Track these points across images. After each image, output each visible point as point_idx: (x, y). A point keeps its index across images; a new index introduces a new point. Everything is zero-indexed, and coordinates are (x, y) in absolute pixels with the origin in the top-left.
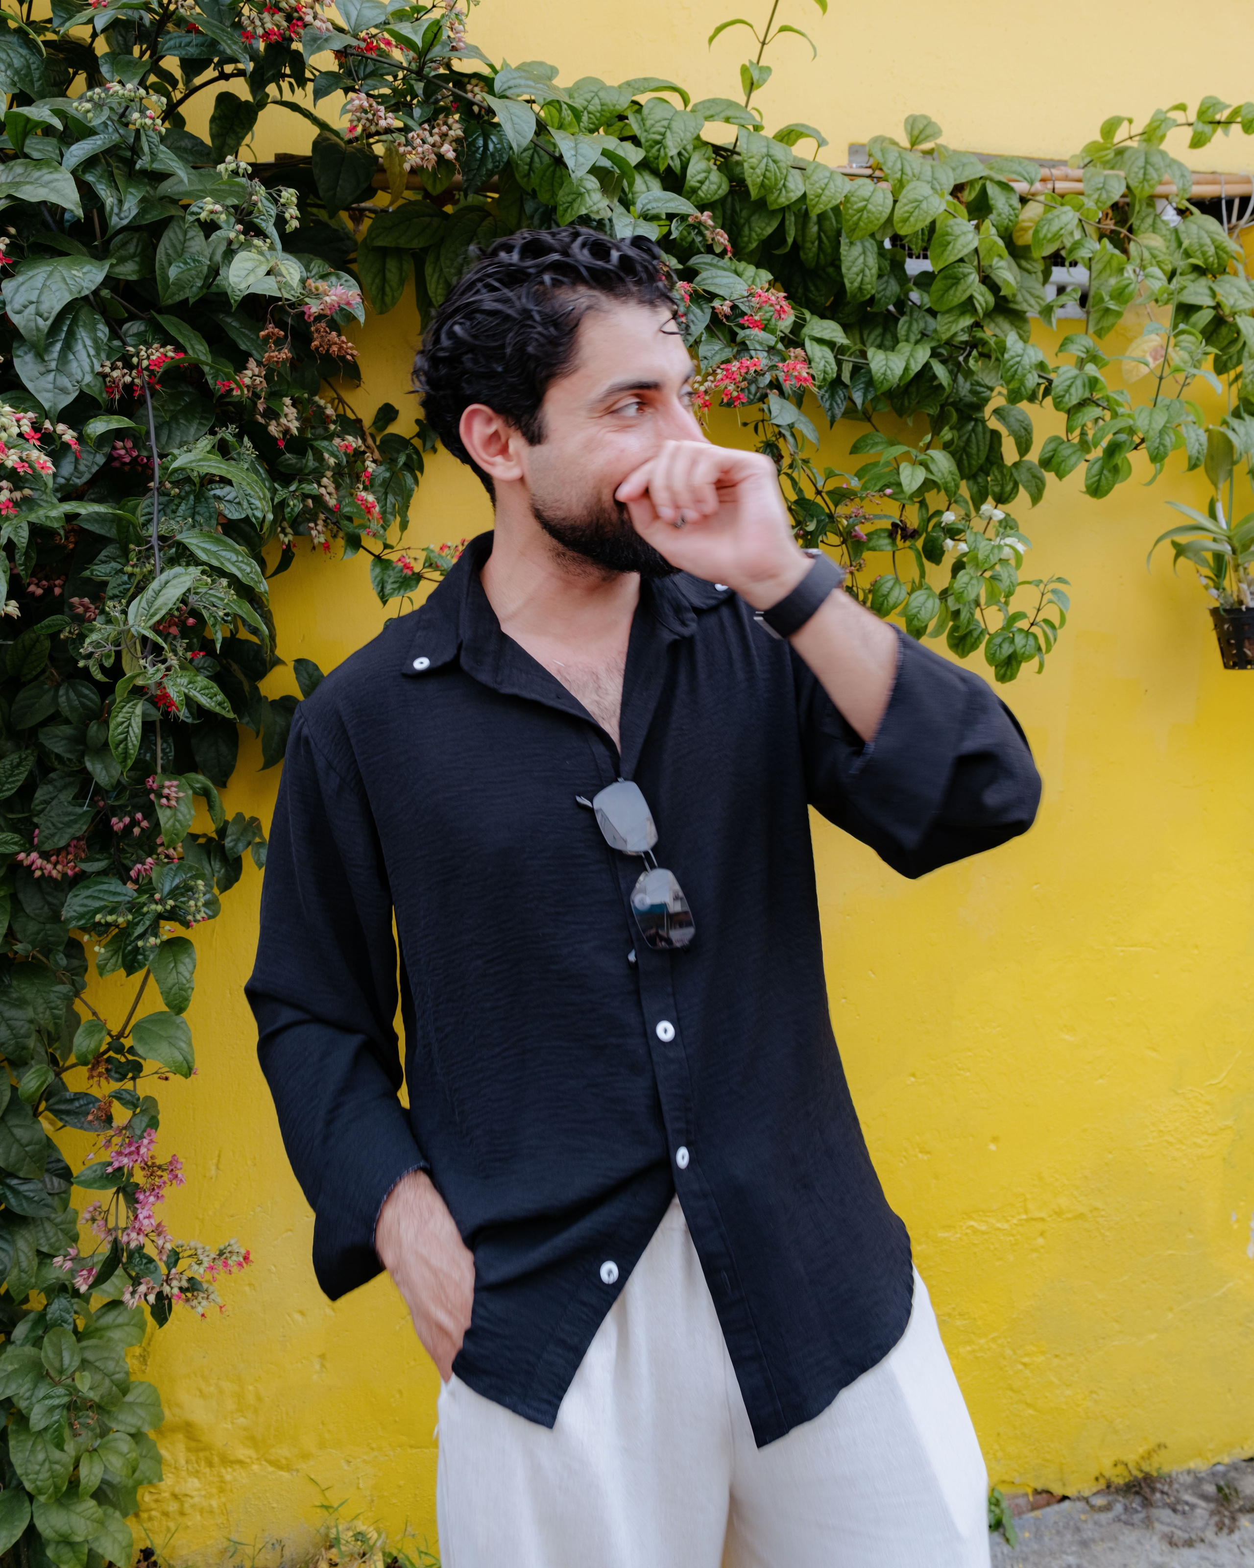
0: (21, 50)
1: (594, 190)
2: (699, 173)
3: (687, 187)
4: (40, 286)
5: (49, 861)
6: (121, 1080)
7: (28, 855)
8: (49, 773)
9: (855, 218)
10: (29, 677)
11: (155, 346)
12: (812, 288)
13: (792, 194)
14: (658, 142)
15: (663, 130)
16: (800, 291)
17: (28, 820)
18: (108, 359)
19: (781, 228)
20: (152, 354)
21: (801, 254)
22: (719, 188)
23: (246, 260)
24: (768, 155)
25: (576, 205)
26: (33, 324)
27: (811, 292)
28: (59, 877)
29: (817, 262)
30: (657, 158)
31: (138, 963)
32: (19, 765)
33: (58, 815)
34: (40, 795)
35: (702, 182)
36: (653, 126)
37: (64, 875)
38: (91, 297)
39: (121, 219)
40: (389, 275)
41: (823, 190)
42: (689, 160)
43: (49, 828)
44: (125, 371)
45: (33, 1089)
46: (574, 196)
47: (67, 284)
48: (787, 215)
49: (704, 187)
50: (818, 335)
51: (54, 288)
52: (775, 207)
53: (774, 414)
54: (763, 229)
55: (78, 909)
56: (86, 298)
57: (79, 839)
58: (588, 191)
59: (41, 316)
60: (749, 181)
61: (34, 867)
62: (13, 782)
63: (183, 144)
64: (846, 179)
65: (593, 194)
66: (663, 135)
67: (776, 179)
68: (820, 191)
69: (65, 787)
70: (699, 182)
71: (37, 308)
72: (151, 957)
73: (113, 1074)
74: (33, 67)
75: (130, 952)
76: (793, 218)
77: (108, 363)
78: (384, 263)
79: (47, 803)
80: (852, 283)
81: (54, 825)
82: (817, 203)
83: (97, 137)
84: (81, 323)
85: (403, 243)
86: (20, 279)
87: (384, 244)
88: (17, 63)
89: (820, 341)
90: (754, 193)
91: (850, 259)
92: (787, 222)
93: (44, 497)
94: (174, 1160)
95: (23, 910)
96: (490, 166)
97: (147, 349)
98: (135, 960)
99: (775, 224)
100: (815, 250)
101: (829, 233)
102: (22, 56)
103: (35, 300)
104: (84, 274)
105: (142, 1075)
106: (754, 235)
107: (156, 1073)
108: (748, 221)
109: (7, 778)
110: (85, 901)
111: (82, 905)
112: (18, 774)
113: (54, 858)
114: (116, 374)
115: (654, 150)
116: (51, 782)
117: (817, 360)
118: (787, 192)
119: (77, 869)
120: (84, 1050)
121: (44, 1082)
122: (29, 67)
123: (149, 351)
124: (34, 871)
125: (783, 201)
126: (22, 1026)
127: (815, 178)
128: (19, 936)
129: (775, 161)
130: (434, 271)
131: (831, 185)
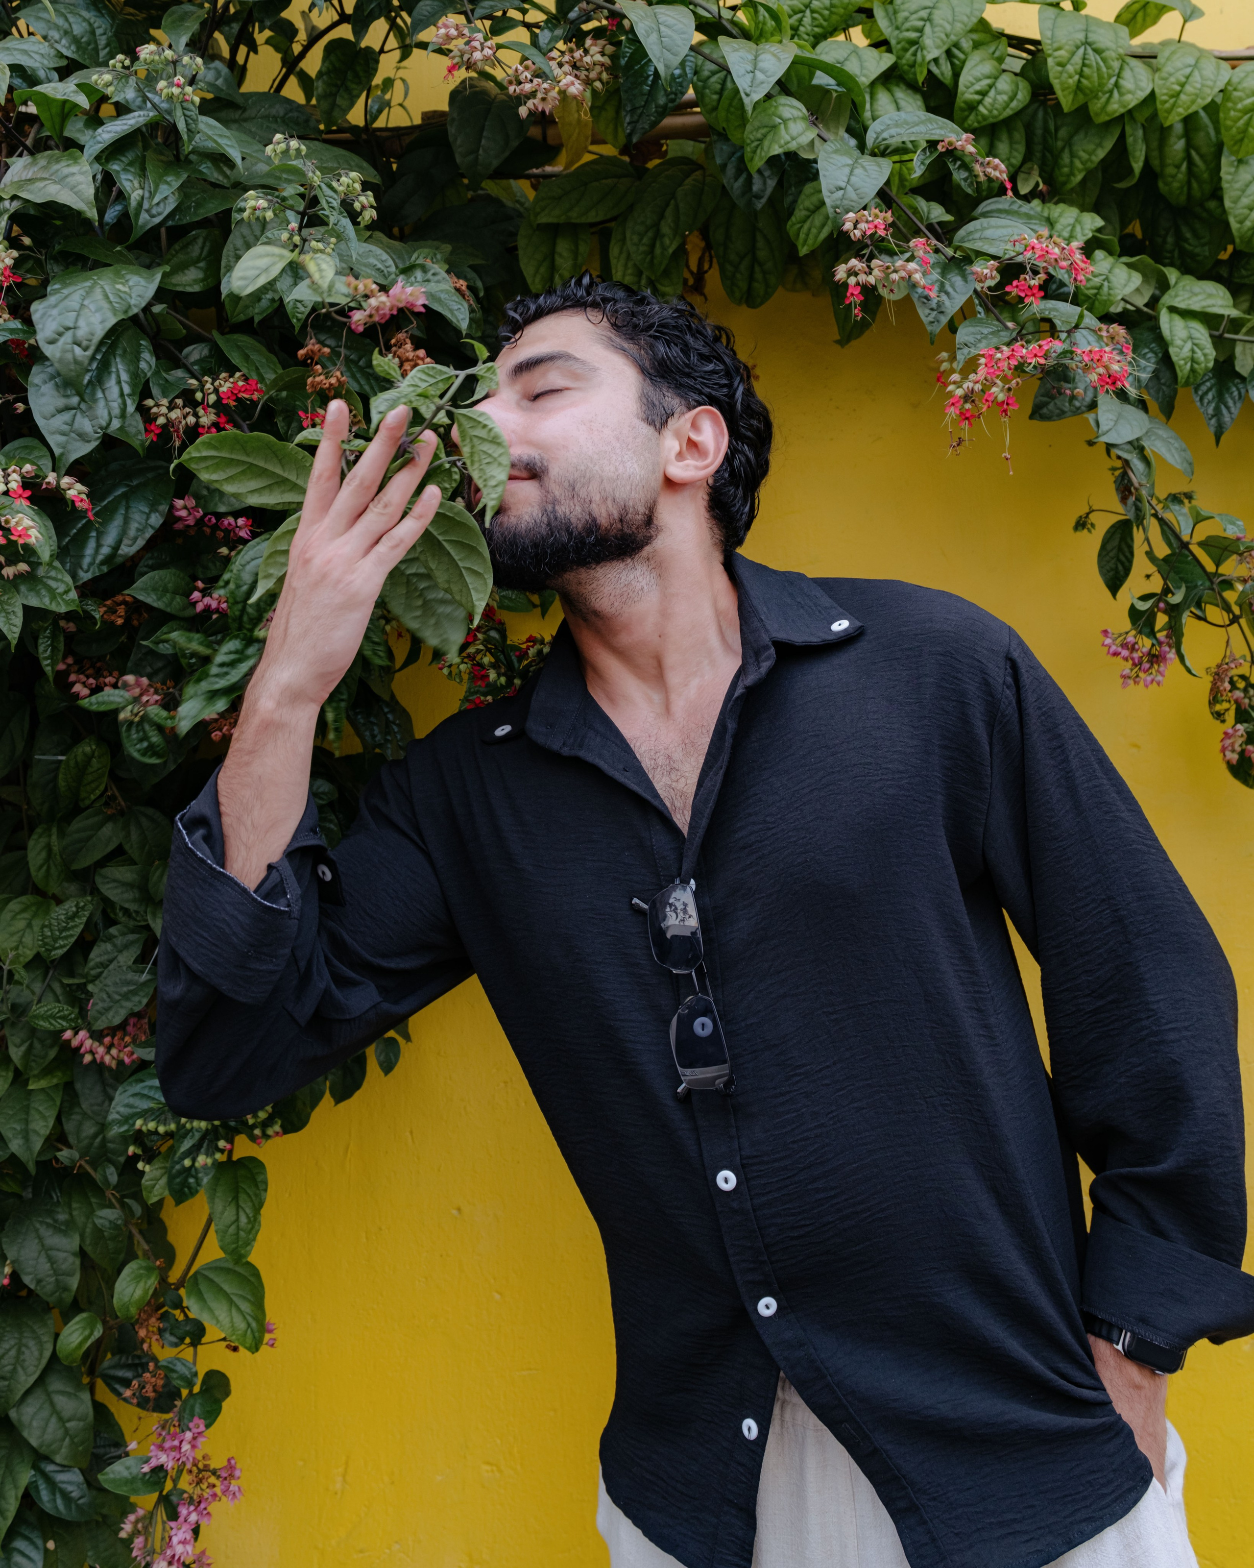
0: (86, 14)
1: (795, 119)
2: (978, 80)
3: (959, 102)
4: (77, 306)
5: (101, 1043)
6: (176, 1345)
7: (76, 1033)
8: (111, 926)
9: (1241, 123)
10: (87, 802)
11: (223, 375)
12: (1188, 235)
13: (1128, 97)
14: (913, 43)
15: (920, 24)
16: (1170, 239)
17: (82, 987)
18: (165, 396)
19: (1121, 150)
20: (220, 385)
21: (1161, 184)
22: (1012, 99)
23: (261, 256)
24: (1087, 43)
25: (766, 143)
26: (69, 356)
27: (1186, 240)
28: (114, 1065)
29: (1189, 196)
30: (913, 65)
31: (189, 1188)
32: (75, 915)
33: (116, 984)
34: (97, 954)
35: (983, 94)
36: (906, 19)
37: (120, 1063)
38: (141, 315)
39: (153, 216)
40: (559, 261)
41: (1183, 85)
42: (964, 62)
43: (103, 1001)
44: (188, 410)
45: (74, 1345)
46: (764, 131)
47: (111, 302)
48: (1128, 130)
49: (988, 100)
50: (1182, 306)
51: (92, 307)
52: (1104, 118)
53: (1104, 427)
54: (1091, 153)
55: (122, 1110)
56: (134, 319)
57: (139, 1015)
58: (785, 121)
59: (79, 345)
60: (1056, 84)
61: (82, 1050)
62: (66, 938)
63: (273, 112)
64: (1225, 65)
65: (791, 125)
66: (921, 30)
67: (1100, 77)
68: (1178, 88)
69: (126, 947)
70: (978, 93)
71: (74, 336)
72: (205, 1180)
73: (167, 1335)
74: (99, 32)
75: (179, 1173)
76: (1140, 133)
77: (165, 402)
78: (554, 245)
79: (104, 965)
80: (1241, 222)
81: (109, 996)
82: (1174, 106)
83: (132, 115)
84: (119, 352)
85: (575, 216)
86: (52, 300)
87: (551, 220)
88: (78, 29)
89: (1187, 314)
90: (1067, 102)
91: (1237, 186)
92: (1130, 140)
93: (53, 573)
94: (231, 1467)
95: (79, 1105)
96: (662, 100)
97: (214, 380)
98: (185, 1184)
99: (1109, 144)
100: (1182, 176)
101: (1204, 150)
102: (85, 20)
103: (71, 325)
104: (130, 288)
105: (204, 1340)
106: (1078, 164)
107: (224, 1339)
108: (1069, 143)
109: (61, 931)
110: (131, 1100)
111: (128, 1106)
112: (73, 927)
113: (107, 1040)
114: (174, 415)
115: (908, 55)
116: (110, 938)
117: (1179, 342)
118: (1121, 94)
119: (135, 1056)
120: (126, 1299)
121: (89, 1337)
122: (93, 32)
123: (217, 383)
124: (83, 1056)
125: (1116, 107)
126: (65, 1260)
127: (1168, 68)
128: (72, 1140)
129: (1097, 51)
130: (621, 253)
131: (1196, 76)
